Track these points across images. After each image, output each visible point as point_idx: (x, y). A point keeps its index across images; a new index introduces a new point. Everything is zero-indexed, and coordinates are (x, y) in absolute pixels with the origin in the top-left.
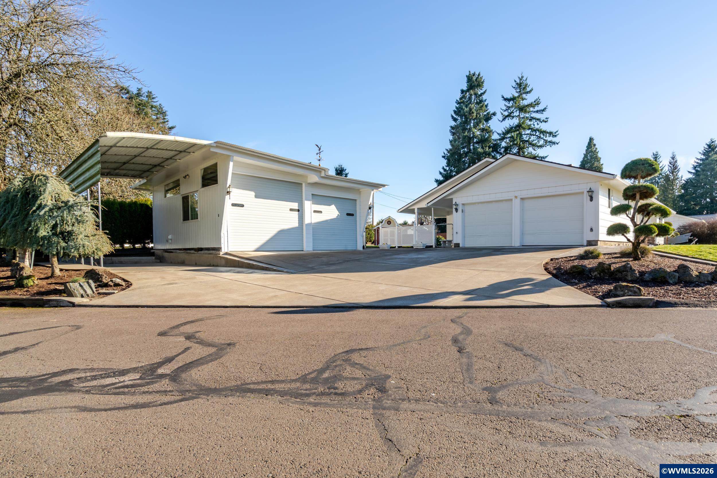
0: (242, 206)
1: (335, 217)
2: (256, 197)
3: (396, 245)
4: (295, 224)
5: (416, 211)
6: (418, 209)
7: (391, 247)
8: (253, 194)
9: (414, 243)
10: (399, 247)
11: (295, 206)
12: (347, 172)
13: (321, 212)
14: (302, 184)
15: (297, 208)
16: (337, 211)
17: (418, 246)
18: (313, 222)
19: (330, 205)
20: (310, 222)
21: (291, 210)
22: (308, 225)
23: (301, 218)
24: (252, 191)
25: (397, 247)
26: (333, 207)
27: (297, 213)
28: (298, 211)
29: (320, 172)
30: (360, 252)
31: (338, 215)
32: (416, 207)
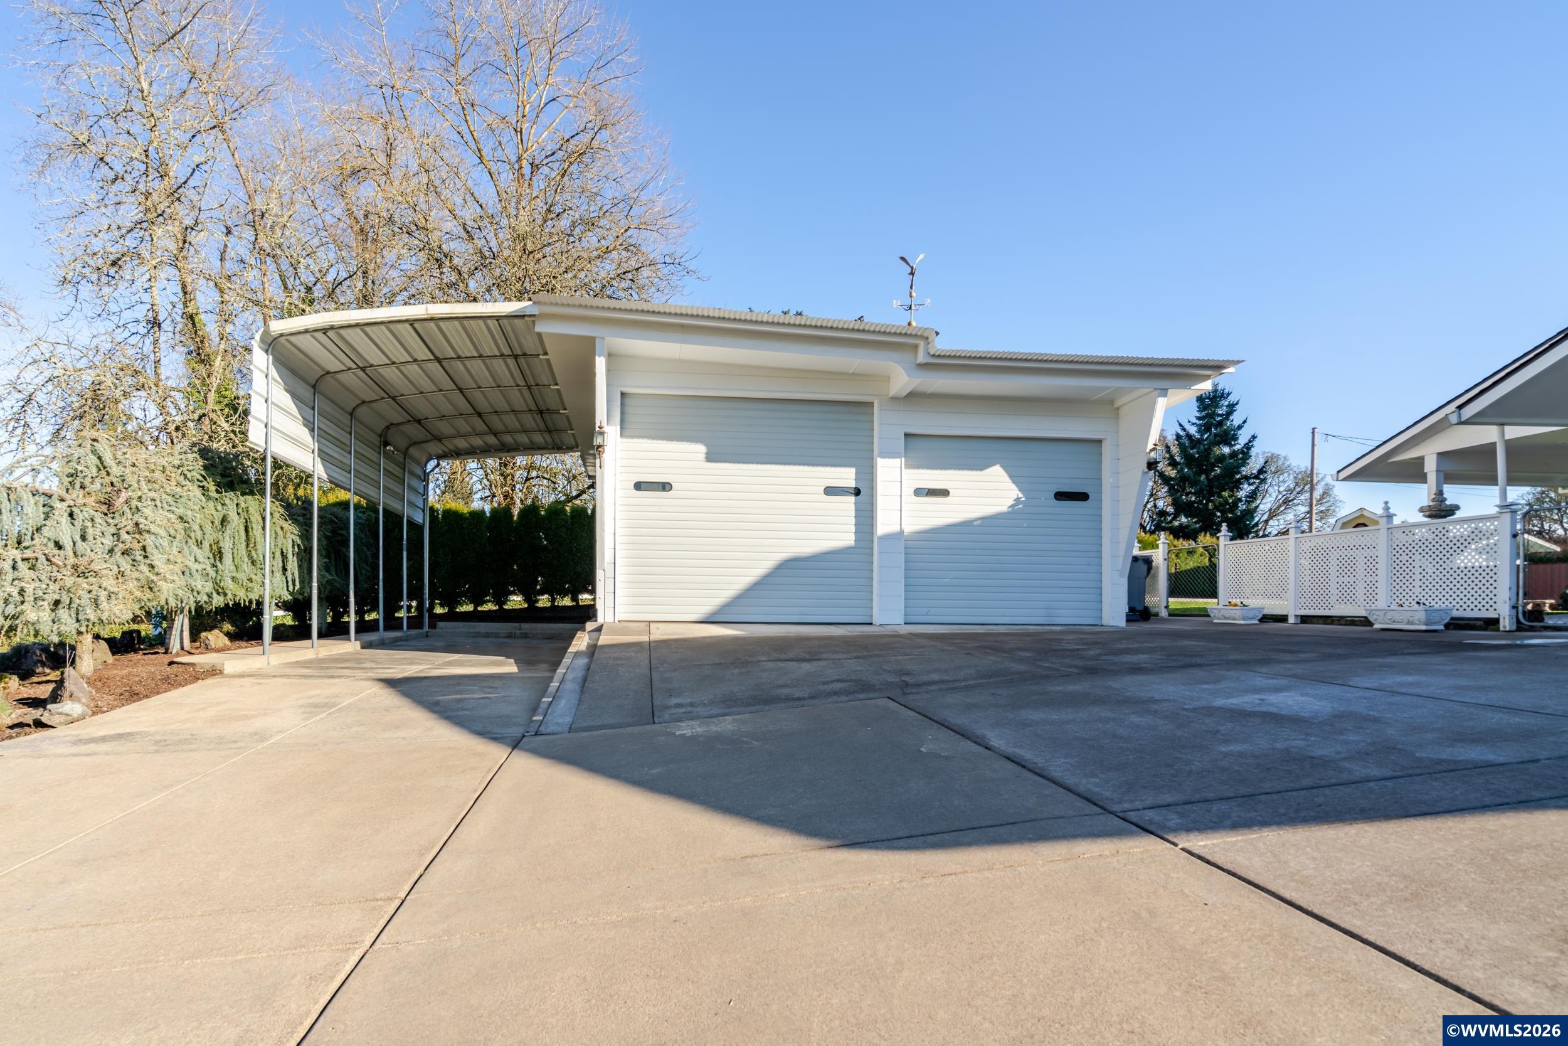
0: (665, 487)
1: (1004, 508)
2: (710, 458)
3: (1289, 606)
4: (845, 537)
5: (1430, 466)
6: (1442, 456)
7: (1265, 619)
8: (701, 449)
9: (1382, 604)
10: (1305, 619)
11: (846, 476)
12: (1232, 399)
13: (944, 493)
14: (871, 404)
15: (852, 484)
16: (1014, 487)
17: (1397, 617)
18: (908, 529)
19: (982, 467)
20: (897, 528)
21: (830, 491)
22: (888, 537)
23: (865, 518)
24: (697, 442)
25: (1291, 620)
26: (997, 472)
27: (852, 499)
28: (857, 492)
29: (916, 347)
30: (1116, 634)
31: (1018, 499)
32: (1429, 453)
